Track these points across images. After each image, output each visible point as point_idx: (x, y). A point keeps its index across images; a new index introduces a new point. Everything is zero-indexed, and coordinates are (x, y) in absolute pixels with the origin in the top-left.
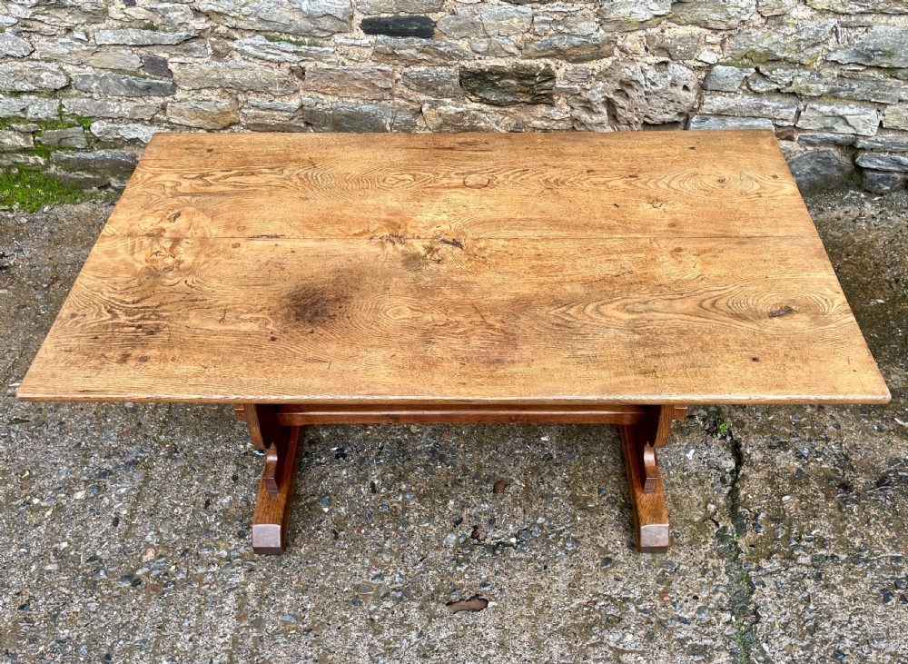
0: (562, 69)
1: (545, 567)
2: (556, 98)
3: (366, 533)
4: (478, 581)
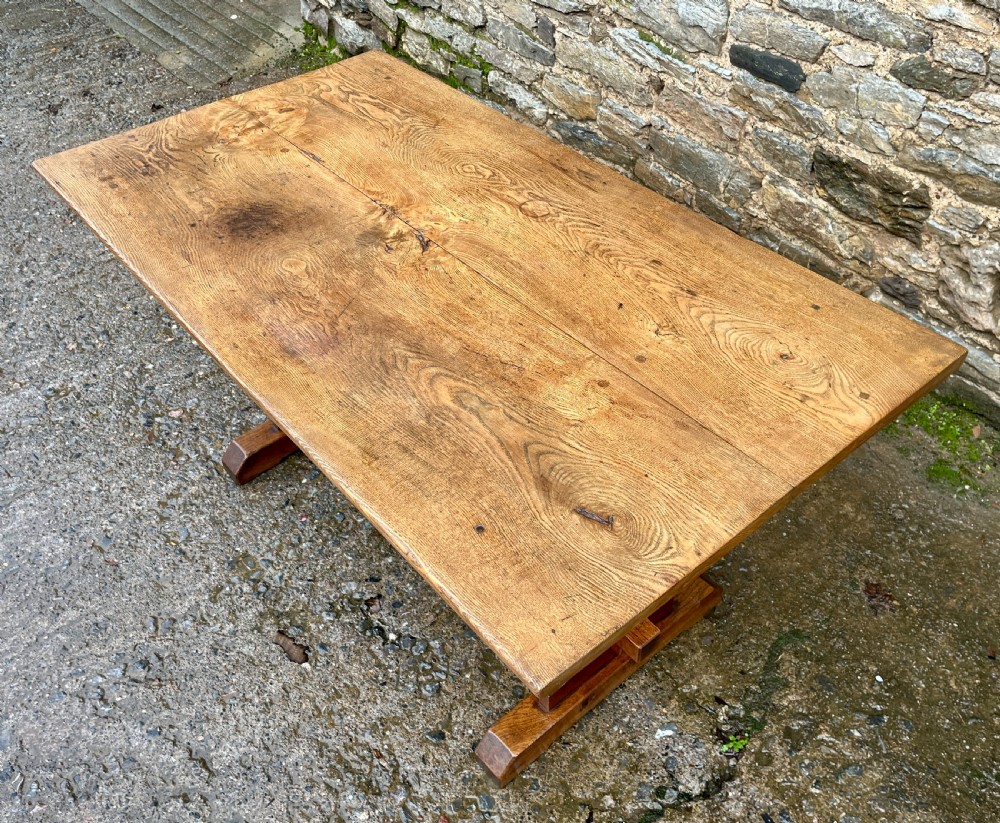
1: (384, 684)
2: (924, 238)
3: (304, 523)
4: (323, 639)
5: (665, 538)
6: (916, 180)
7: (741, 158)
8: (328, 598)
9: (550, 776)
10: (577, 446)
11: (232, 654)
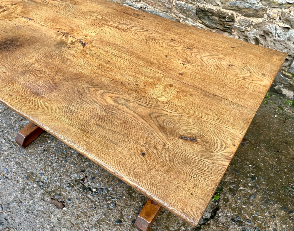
0: (239, 18)
1: (95, 208)
2: (233, 31)
3: (52, 157)
4: (69, 197)
5: (219, 142)
6: (230, 13)
7: (172, 14)
8: (68, 182)
9: (161, 225)
10: (170, 111)
11: (35, 211)
